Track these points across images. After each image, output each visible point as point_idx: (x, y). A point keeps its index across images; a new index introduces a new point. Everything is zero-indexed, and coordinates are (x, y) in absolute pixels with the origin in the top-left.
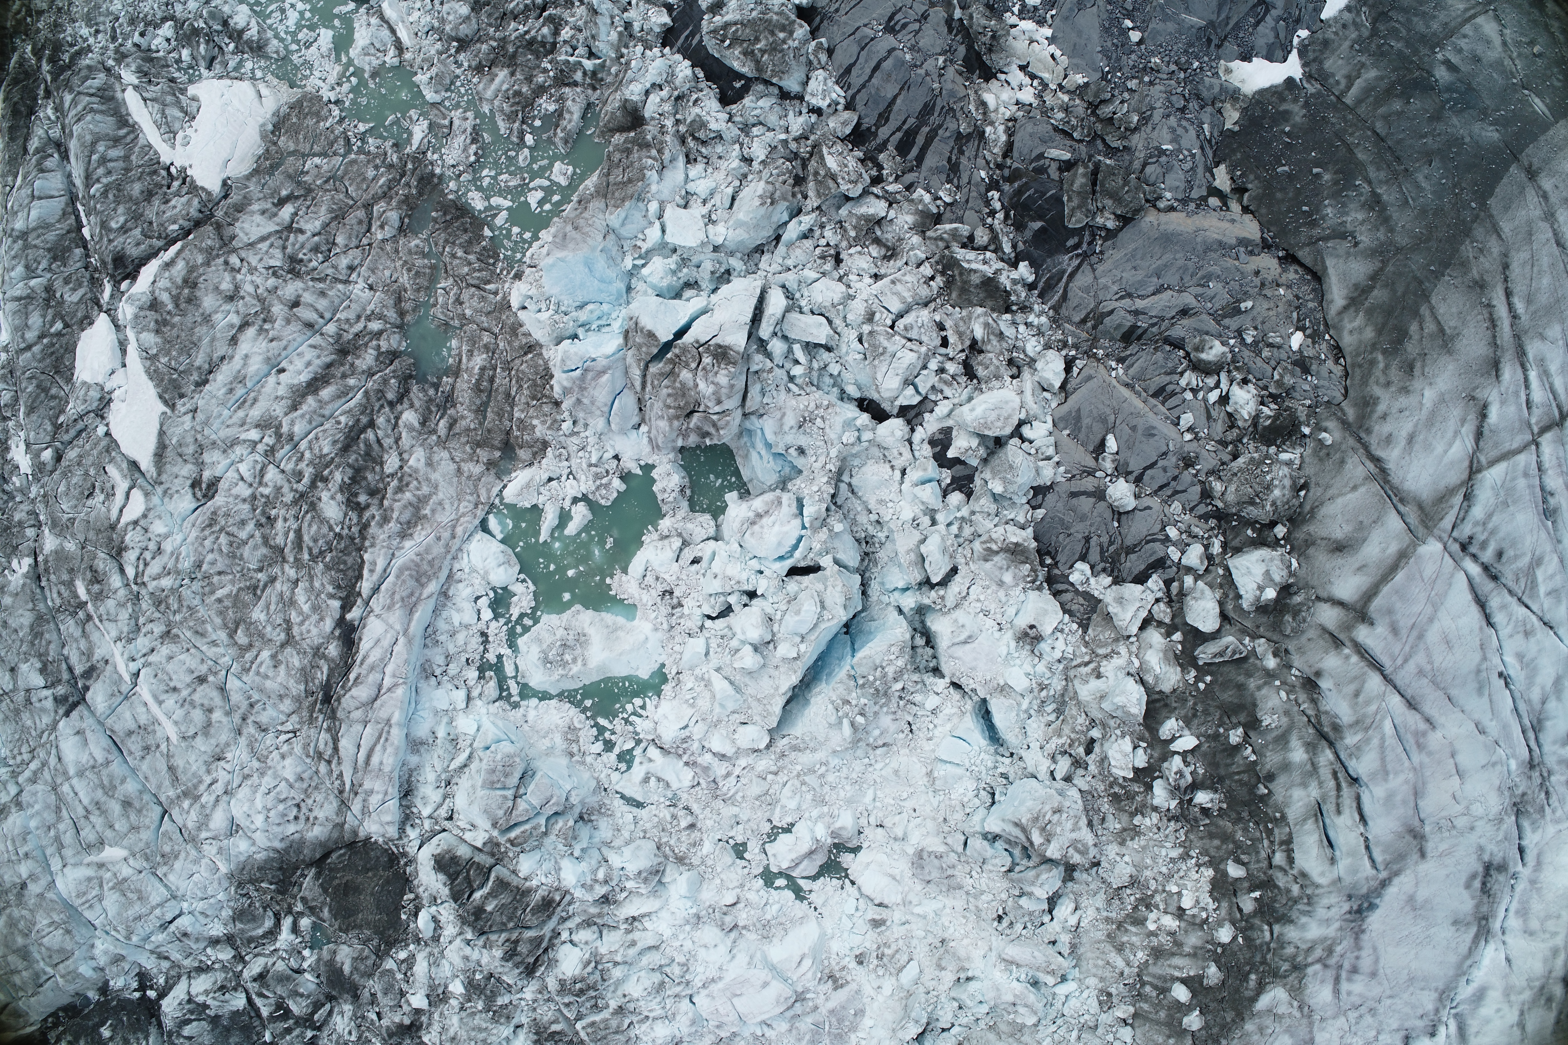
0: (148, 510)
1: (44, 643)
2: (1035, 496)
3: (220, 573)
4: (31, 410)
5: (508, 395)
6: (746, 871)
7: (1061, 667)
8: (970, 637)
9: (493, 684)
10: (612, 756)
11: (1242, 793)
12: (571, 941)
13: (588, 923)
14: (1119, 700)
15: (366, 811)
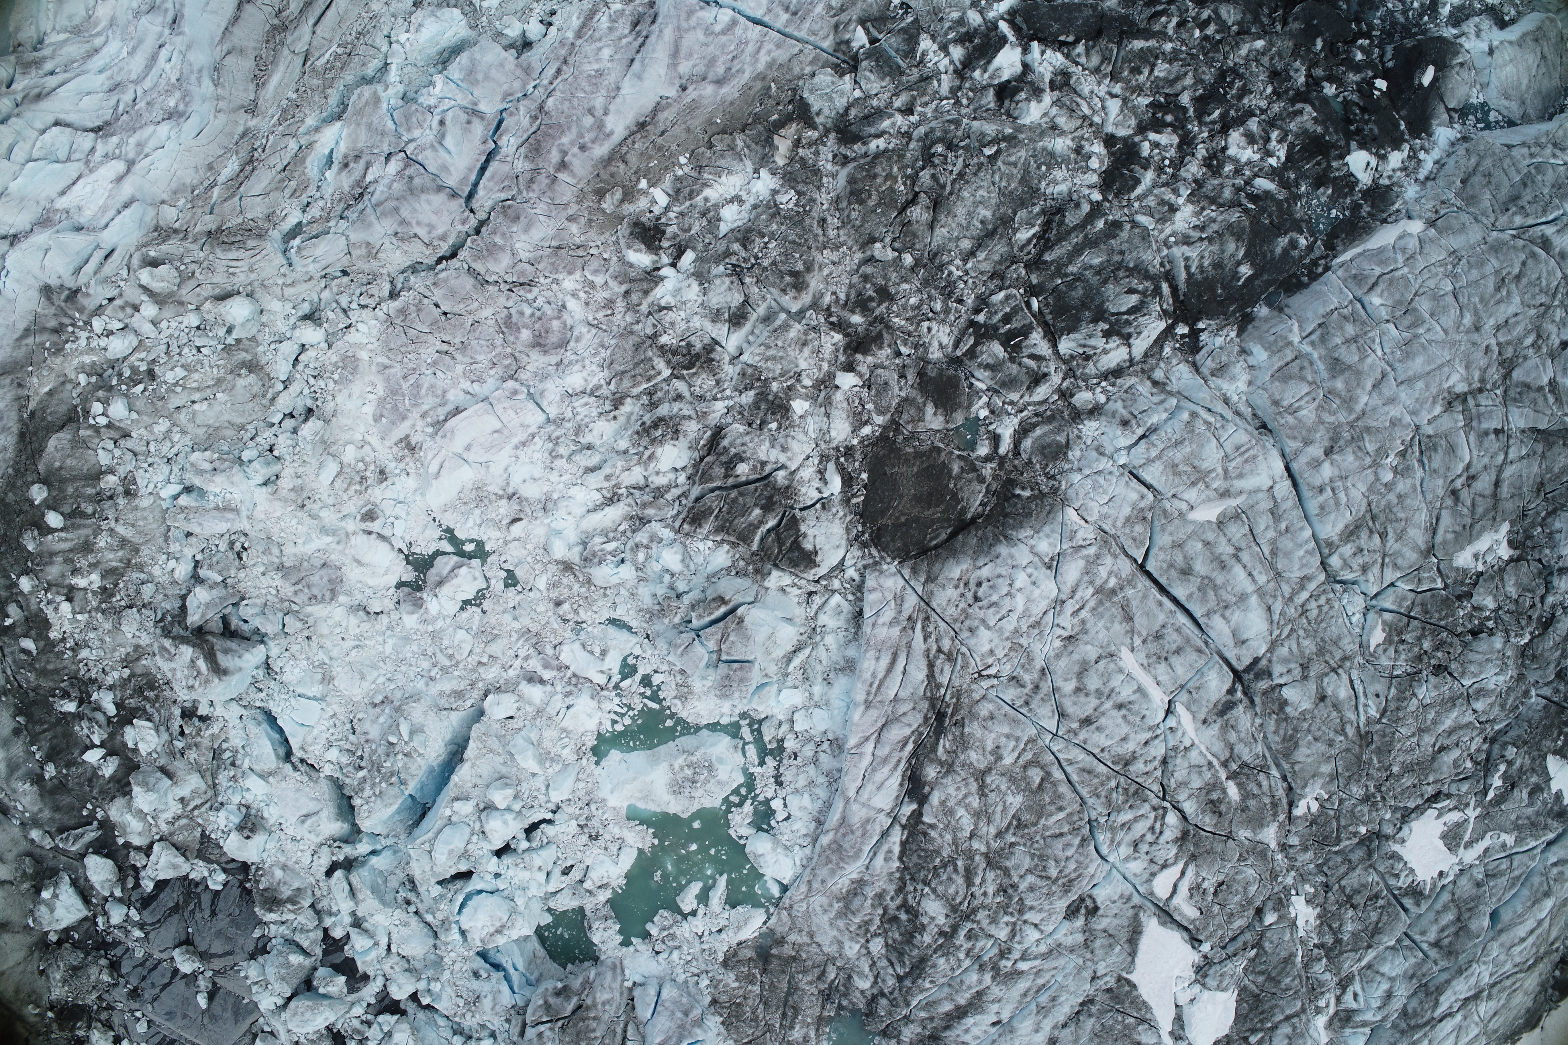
0: (1149, 881)
1: (1282, 732)
2: (265, 946)
3: (1061, 835)
4: (1288, 960)
5: (766, 1005)
6: (503, 559)
7: (220, 799)
8: (303, 822)
9: (767, 739)
10: (641, 671)
11: (38, 713)
12: (676, 470)
13: (659, 493)
14: (152, 796)
15: (899, 600)
